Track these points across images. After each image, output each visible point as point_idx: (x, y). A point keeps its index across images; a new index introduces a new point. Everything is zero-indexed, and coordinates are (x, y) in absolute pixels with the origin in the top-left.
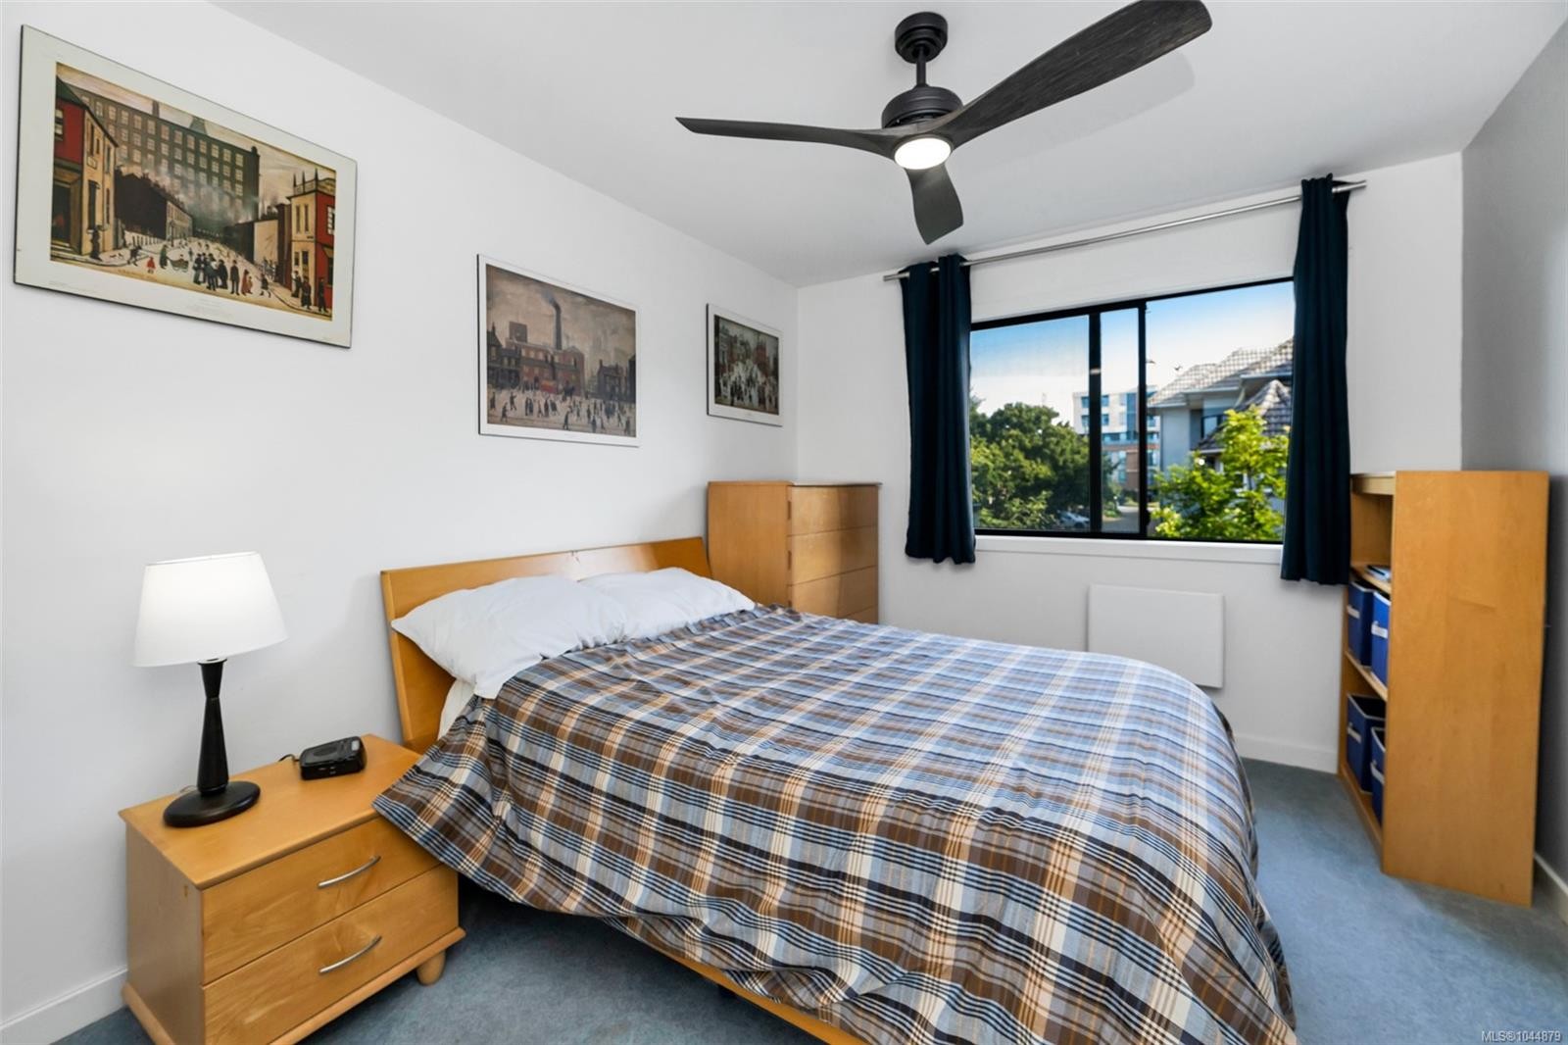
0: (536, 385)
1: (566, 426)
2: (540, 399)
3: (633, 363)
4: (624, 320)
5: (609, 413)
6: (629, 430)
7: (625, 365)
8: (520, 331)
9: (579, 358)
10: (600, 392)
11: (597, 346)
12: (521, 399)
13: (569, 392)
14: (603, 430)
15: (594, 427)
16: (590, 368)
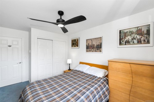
0: (90, 48)
1: (93, 52)
2: (90, 49)
3: (101, 43)
4: (100, 39)
5: (98, 50)
6: (100, 51)
7: (100, 44)
8: (89, 44)
9: (94, 45)
10: (97, 48)
11: (96, 43)
12: (89, 50)
13: (93, 48)
14: (97, 52)
15: (96, 51)
16: (95, 45)
